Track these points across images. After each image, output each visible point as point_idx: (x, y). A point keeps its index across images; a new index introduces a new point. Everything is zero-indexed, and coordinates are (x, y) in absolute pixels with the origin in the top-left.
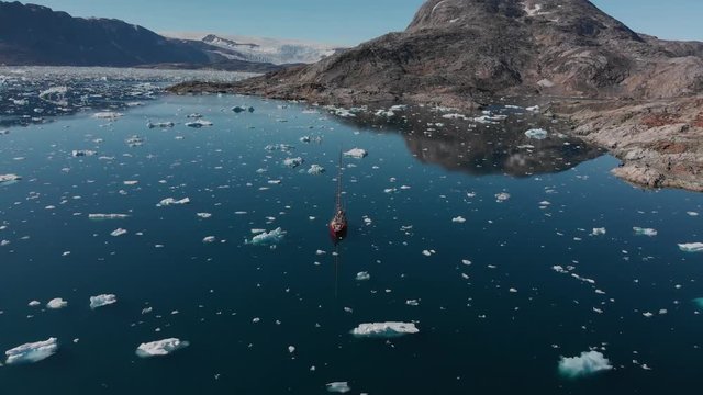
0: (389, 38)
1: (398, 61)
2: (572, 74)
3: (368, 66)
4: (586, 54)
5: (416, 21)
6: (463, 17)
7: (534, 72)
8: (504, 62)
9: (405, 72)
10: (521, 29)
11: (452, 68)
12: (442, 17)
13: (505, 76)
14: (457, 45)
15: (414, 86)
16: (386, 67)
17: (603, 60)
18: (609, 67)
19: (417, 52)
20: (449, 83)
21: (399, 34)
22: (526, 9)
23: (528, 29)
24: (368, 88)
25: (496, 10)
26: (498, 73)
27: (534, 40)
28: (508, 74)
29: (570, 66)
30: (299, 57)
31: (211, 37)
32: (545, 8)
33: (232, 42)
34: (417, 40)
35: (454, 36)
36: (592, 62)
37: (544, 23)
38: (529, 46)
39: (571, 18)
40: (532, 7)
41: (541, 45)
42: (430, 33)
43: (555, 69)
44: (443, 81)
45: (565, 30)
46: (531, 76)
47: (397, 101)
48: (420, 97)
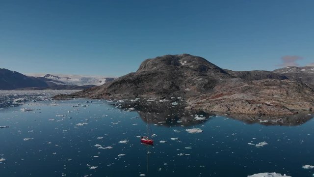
0: (131, 75)
1: (135, 84)
2: (196, 86)
3: (124, 86)
4: (201, 79)
5: (141, 68)
6: (158, 66)
7: (184, 86)
8: (173, 83)
9: (138, 87)
10: (180, 70)
11: (155, 85)
12: (150, 67)
13: (174, 88)
14: (156, 77)
15: (142, 92)
16: (131, 86)
17: (207, 81)
18: (209, 83)
19: (142, 80)
20: (154, 91)
21: (134, 73)
22: (181, 63)
23: (182, 70)
24: (125, 93)
25: (170, 64)
26: (171, 87)
27: (184, 74)
28: (175, 87)
29: (196, 83)
30: (89, 82)
31: (48, 75)
32: (188, 62)
33: (58, 77)
34: (141, 76)
35: (155, 74)
36: (203, 82)
37: (187, 68)
38: (182, 77)
39: (197, 66)
40: (183, 62)
41: (187, 76)
42: (146, 73)
43: (191, 85)
44: (152, 90)
45: (195, 70)
46: (183, 87)
47: (136, 97)
48: (144, 96)
